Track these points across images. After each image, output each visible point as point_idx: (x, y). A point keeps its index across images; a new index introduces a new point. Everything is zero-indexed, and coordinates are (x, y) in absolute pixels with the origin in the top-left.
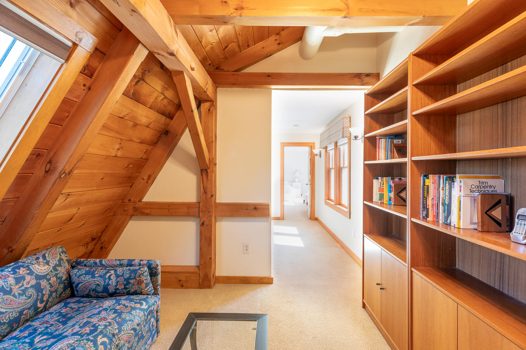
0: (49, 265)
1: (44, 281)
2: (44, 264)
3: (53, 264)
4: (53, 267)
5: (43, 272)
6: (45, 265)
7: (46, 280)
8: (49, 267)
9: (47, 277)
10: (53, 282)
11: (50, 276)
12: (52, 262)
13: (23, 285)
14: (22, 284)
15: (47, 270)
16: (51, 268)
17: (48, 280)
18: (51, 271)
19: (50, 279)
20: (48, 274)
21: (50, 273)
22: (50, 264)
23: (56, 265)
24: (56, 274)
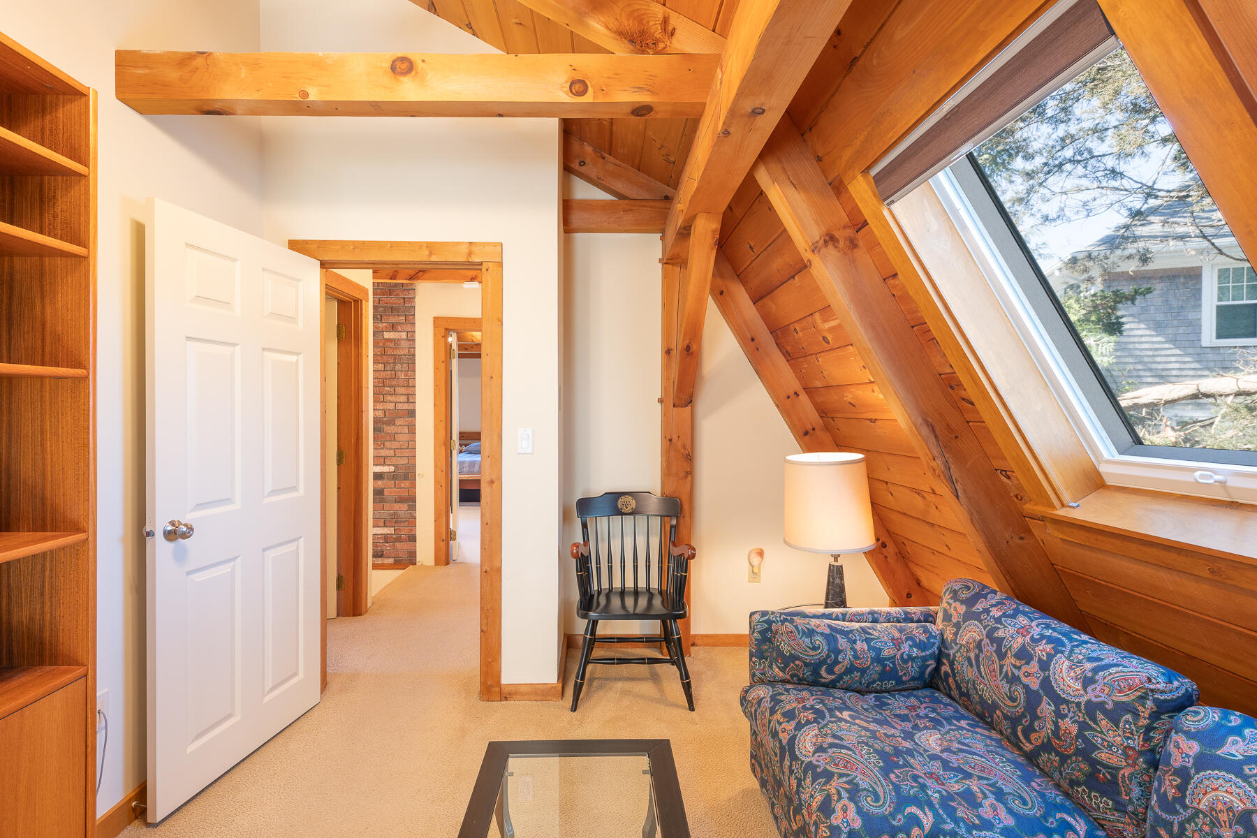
0: (1085, 687)
1: (1050, 705)
2: (1079, 677)
3: (1096, 697)
4: (1089, 702)
5: (1062, 686)
6: (1077, 679)
7: (1053, 709)
8: (1082, 692)
9: (1062, 707)
10: (1065, 731)
11: (1069, 711)
12: (1098, 688)
13: (1019, 668)
14: (1019, 665)
15: (1071, 693)
16: (1083, 700)
17: (1059, 715)
18: (1078, 704)
19: (1063, 717)
20: (1067, 702)
21: (1074, 705)
22: (1089, 689)
23: (1101, 706)
24: (1085, 722)
